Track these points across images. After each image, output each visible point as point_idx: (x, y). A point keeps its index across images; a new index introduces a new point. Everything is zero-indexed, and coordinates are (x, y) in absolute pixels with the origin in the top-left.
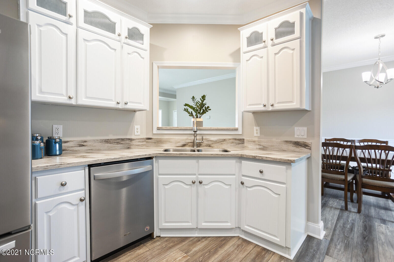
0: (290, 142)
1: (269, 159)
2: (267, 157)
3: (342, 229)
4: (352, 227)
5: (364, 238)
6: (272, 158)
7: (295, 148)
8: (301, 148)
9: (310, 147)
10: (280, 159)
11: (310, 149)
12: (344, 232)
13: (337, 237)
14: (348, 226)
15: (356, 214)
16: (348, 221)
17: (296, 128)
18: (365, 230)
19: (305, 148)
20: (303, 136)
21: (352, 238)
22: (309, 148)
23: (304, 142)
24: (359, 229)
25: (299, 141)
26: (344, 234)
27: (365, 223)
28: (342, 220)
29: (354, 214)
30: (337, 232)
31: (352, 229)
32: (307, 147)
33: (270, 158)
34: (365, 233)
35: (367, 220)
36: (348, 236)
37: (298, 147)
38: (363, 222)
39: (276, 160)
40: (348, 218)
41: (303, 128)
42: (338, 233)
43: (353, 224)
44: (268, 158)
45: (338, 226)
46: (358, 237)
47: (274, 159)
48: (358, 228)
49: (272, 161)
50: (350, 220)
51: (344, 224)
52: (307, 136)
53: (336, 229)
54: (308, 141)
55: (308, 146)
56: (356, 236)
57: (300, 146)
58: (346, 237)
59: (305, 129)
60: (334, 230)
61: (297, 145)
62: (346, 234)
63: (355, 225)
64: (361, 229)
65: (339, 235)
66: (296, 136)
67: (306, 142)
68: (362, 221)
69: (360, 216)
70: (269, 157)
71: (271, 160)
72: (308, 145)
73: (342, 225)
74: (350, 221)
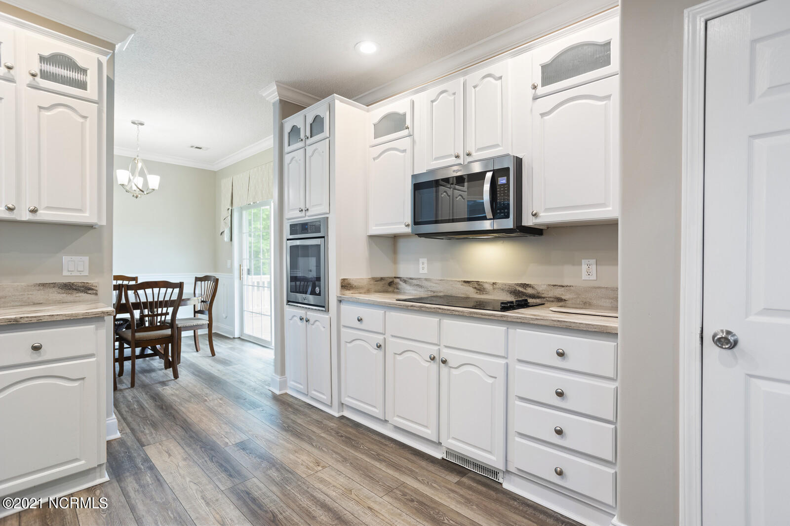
0: (54, 285)
1: (59, 318)
2: (53, 315)
3: (131, 412)
4: (141, 405)
5: (162, 408)
6: (65, 315)
7: (65, 295)
8: (77, 295)
9: (97, 290)
10: (87, 314)
11: (96, 294)
12: (137, 415)
13: (135, 423)
14: (135, 406)
15: (129, 390)
16: (130, 401)
17: (66, 259)
18: (156, 401)
19: (87, 293)
20: (81, 272)
21: (151, 416)
22: (95, 292)
23: (84, 283)
24: (150, 403)
25: (72, 281)
26: (140, 417)
27: (148, 394)
28: (122, 404)
29: (127, 391)
30: (130, 419)
31: (142, 407)
32: (89, 292)
33: (61, 315)
34: (158, 403)
35: (149, 390)
36: (145, 416)
37: (71, 294)
38: (146, 394)
39: (76, 316)
40: (126, 398)
41: (81, 259)
42: (132, 419)
43: (138, 401)
44: (56, 317)
45: (124, 413)
46: (156, 411)
47: (72, 315)
48: (147, 403)
49: (66, 320)
50: (130, 398)
51: (128, 407)
52: (90, 271)
53: (125, 417)
54: (92, 281)
55: (92, 289)
56: (152, 411)
57: (75, 291)
58: (145, 419)
59: (86, 259)
60: (124, 420)
61: (70, 289)
62: (141, 416)
63: (141, 402)
64: (151, 401)
65: (134, 421)
66: (65, 273)
67: (87, 283)
68: (144, 394)
69: (137, 389)
70: (57, 315)
71: (65, 318)
72: (93, 287)
73: (127, 409)
74: (132, 401)
